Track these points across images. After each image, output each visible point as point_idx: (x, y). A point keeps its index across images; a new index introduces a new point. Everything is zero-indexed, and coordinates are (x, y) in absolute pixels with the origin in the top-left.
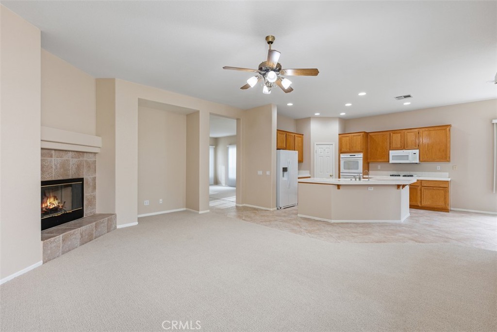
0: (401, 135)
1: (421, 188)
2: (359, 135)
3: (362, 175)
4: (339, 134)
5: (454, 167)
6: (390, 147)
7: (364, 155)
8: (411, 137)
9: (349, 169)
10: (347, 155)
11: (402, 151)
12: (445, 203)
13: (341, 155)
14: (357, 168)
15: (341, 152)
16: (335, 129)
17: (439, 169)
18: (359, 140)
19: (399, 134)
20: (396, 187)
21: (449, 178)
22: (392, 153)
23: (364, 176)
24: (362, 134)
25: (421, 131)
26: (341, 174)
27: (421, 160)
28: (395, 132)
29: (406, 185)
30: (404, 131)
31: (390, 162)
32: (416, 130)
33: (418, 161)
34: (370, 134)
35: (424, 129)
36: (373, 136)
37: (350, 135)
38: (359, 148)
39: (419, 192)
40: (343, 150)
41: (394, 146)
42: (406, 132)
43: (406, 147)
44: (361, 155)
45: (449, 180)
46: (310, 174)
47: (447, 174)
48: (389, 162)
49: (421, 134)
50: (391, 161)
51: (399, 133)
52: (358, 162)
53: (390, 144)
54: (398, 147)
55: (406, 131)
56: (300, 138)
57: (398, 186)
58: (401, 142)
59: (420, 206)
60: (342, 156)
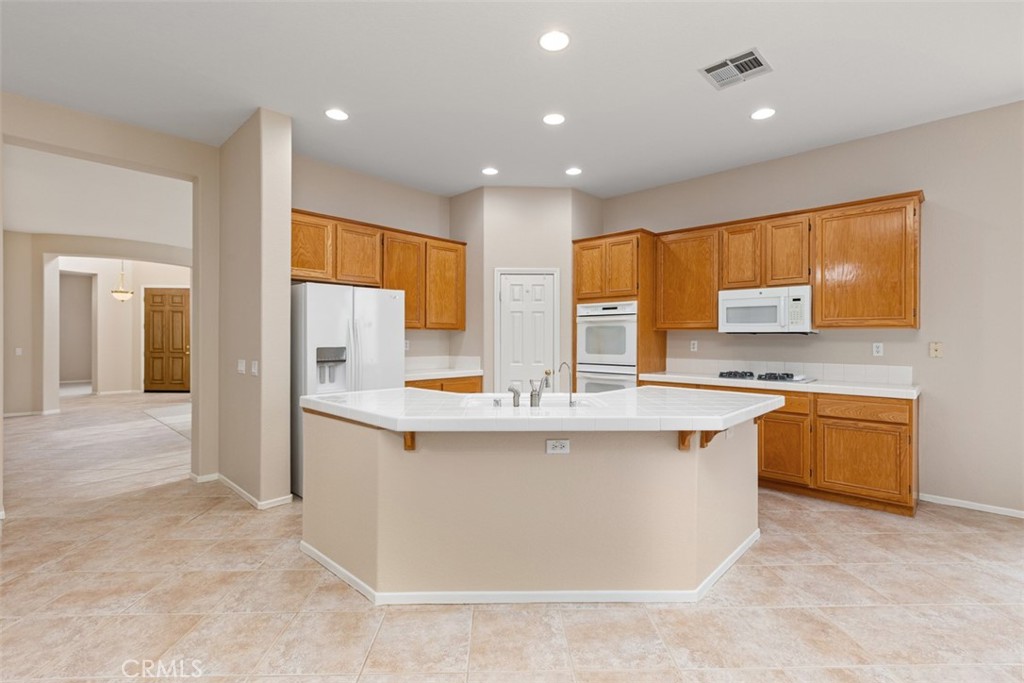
0: (754, 239)
1: (815, 422)
2: (627, 242)
3: (634, 371)
4: (574, 242)
5: (933, 346)
6: (720, 279)
7: (641, 308)
8: (784, 243)
9: (599, 352)
10: (596, 308)
11: (755, 292)
12: (900, 483)
13: (578, 306)
14: (621, 351)
15: (580, 298)
16: (562, 224)
17: (881, 354)
18: (625, 257)
19: (749, 237)
20: (675, 439)
21: (914, 384)
22: (727, 299)
23: (643, 377)
24: (633, 237)
25: (818, 222)
26: (579, 368)
27: (818, 321)
28: (736, 226)
29: (716, 432)
30: (763, 222)
31: (722, 329)
32: (803, 218)
33: (807, 328)
34: (664, 238)
35: (826, 214)
36: (673, 246)
37: (603, 241)
38: (626, 282)
39: (808, 436)
40: (585, 290)
41: (733, 275)
42: (769, 227)
43: (769, 277)
44: (631, 307)
45: (912, 394)
46: (482, 367)
47: (906, 372)
48: (717, 328)
49: (818, 233)
50: (724, 327)
51: (749, 230)
52: (622, 330)
53: (721, 269)
54: (746, 279)
55: (769, 225)
56: (452, 255)
57: (683, 438)
58: (754, 262)
59: (812, 486)
60: (582, 309)
